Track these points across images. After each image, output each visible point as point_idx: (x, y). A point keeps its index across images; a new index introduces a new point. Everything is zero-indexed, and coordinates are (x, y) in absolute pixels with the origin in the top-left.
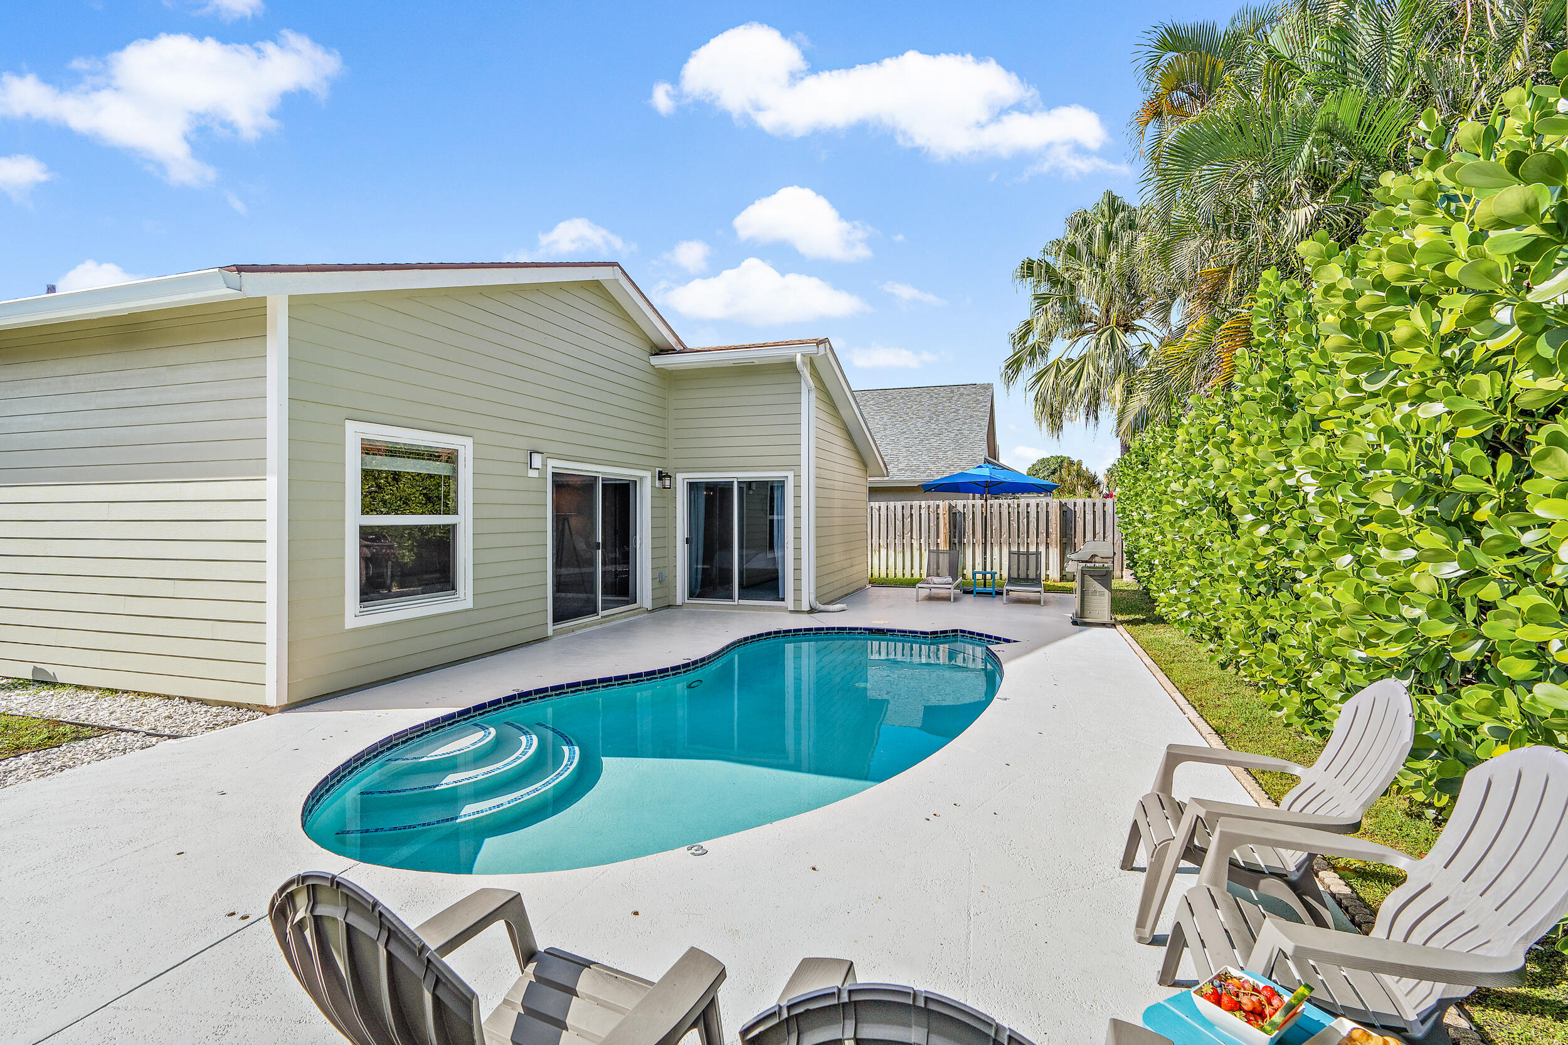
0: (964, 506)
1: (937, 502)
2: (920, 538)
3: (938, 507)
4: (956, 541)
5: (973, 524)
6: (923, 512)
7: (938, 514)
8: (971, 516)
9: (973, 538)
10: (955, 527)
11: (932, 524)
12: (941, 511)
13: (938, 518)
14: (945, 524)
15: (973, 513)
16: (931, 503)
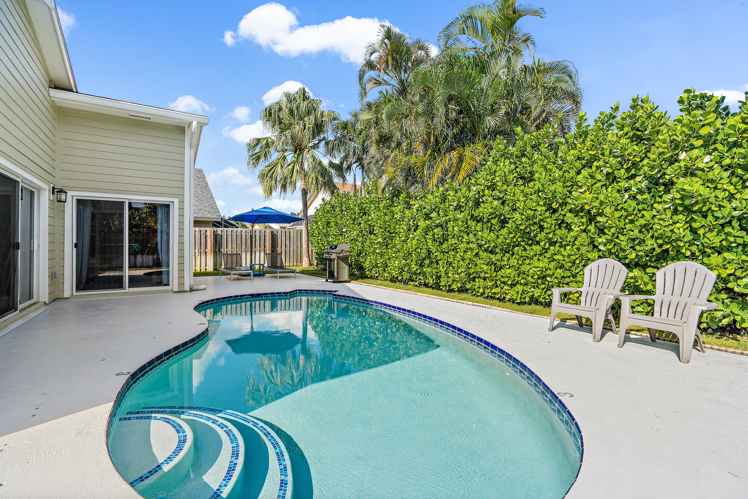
0: (222, 231)
1: (206, 229)
2: (195, 249)
3: (206, 231)
4: (217, 250)
5: (227, 241)
6: (197, 234)
7: (206, 235)
8: (225, 237)
9: (227, 248)
10: (216, 243)
11: (202, 241)
12: (208, 234)
13: (206, 238)
14: (211, 241)
15: (227, 235)
16: (202, 229)
